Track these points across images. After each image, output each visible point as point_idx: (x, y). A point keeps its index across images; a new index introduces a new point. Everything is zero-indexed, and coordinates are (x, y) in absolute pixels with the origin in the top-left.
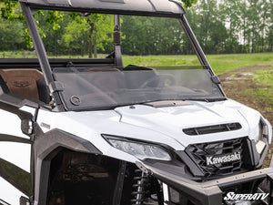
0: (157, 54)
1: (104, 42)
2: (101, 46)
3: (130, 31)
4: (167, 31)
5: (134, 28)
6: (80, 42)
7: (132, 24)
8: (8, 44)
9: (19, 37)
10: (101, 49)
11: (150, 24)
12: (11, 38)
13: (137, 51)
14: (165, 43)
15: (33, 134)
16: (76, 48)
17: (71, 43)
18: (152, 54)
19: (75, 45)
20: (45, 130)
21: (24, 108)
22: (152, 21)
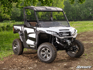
0: (82, 21)
1: (56, 16)
2: (55, 17)
3: (69, 10)
4: (86, 10)
5: (70, 9)
6: (46, 16)
7: (70, 7)
8: (14, 17)
9: (19, 14)
10: (55, 19)
11: (78, 7)
12: (15, 15)
13: (72, 19)
14: (85, 15)
15: (36, 32)
16: (44, 18)
17: (42, 16)
18: (79, 20)
19: (44, 17)
20: (38, 31)
21: (34, 28)
22: (79, 5)
